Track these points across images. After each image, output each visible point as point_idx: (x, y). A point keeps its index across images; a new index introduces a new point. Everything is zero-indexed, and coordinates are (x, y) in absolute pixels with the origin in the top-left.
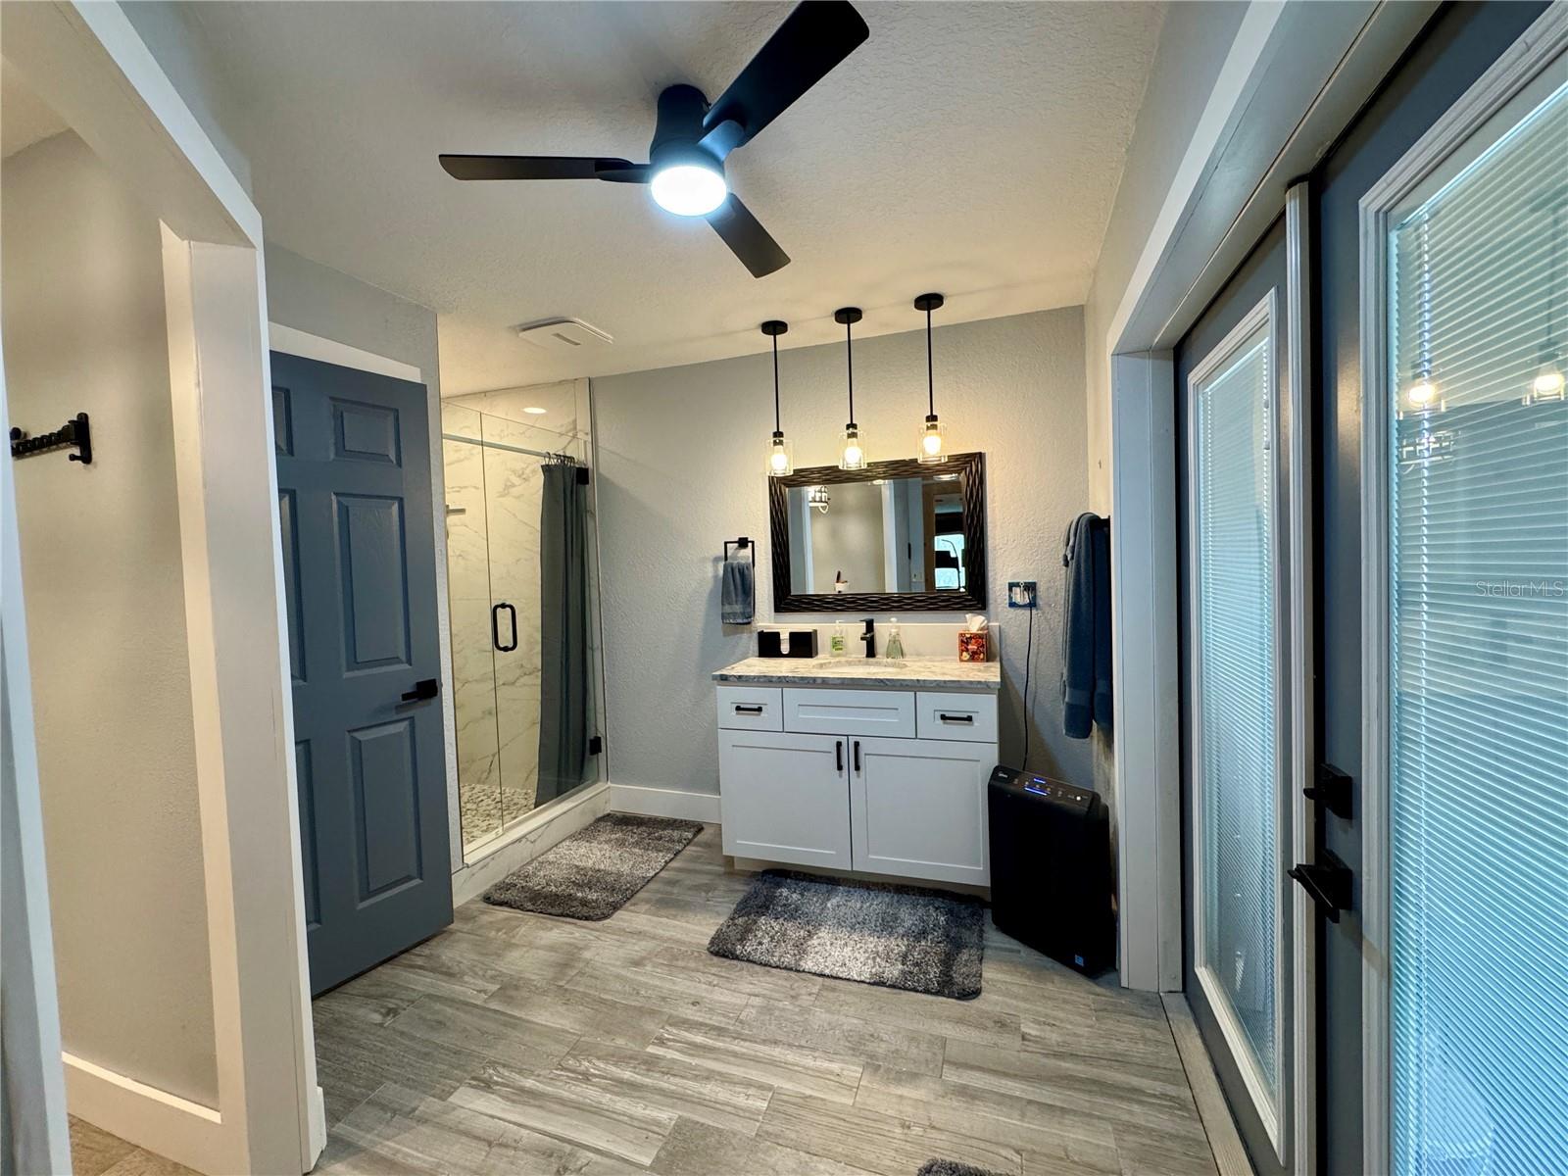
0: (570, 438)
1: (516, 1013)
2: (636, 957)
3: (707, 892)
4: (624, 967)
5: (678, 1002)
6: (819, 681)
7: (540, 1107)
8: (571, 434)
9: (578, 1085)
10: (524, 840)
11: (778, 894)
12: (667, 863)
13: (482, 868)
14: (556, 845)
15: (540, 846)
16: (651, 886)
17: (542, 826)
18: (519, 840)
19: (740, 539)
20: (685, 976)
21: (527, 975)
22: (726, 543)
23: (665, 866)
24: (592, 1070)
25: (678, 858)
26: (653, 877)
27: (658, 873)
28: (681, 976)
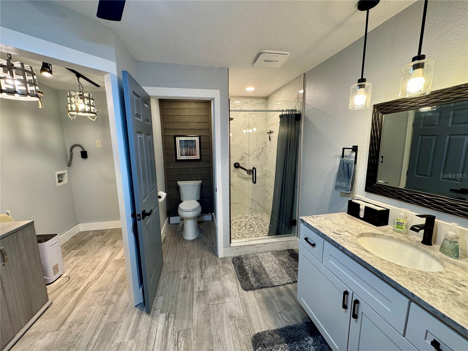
0: (297, 102)
1: (194, 303)
2: (234, 315)
3: (285, 309)
4: (227, 314)
5: (220, 347)
6: (341, 248)
7: (162, 339)
8: (297, 100)
9: (173, 344)
10: (254, 246)
11: (306, 339)
12: (287, 283)
13: (236, 249)
14: (266, 252)
15: (261, 250)
16: (271, 289)
17: (263, 244)
18: (252, 245)
19: (353, 146)
20: (234, 339)
21: (210, 292)
22: (344, 149)
23: (286, 284)
24: (180, 343)
25: (294, 284)
26: (276, 286)
27: (279, 285)
28: (234, 337)
